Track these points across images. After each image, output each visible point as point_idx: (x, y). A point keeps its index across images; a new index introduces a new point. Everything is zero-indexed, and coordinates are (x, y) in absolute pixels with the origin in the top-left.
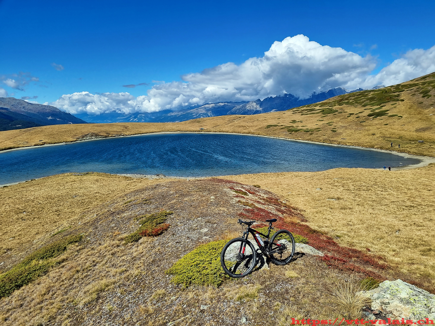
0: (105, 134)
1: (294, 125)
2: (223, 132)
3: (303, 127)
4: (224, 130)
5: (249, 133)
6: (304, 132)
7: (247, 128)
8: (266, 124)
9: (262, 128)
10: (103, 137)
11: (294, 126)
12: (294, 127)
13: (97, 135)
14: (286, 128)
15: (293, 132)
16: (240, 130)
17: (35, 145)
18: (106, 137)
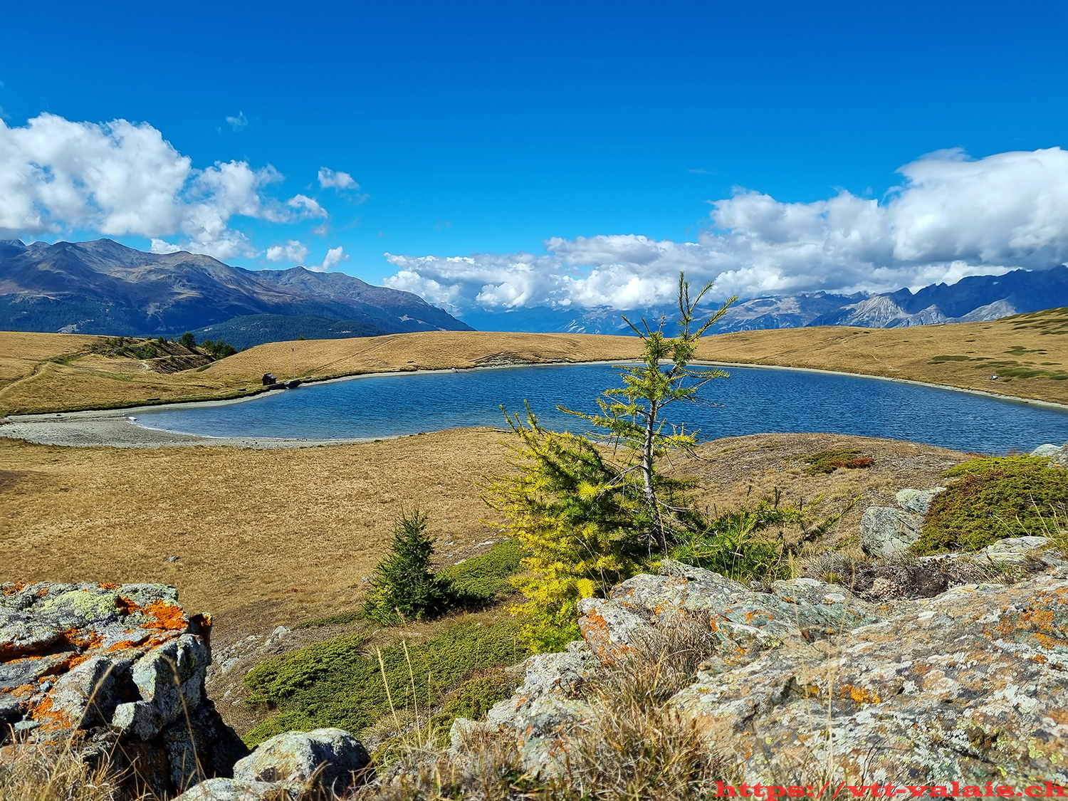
0: (532, 357)
1: (1020, 360)
2: (809, 367)
3: (1046, 366)
4: (811, 361)
5: (881, 373)
6: (1051, 379)
7: (875, 360)
8: (931, 353)
9: (919, 361)
10: (528, 363)
11: (1020, 362)
12: (1018, 365)
13: (515, 358)
14: (994, 366)
15: (1015, 378)
16: (855, 363)
17: (401, 371)
18: (534, 363)
